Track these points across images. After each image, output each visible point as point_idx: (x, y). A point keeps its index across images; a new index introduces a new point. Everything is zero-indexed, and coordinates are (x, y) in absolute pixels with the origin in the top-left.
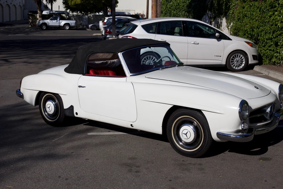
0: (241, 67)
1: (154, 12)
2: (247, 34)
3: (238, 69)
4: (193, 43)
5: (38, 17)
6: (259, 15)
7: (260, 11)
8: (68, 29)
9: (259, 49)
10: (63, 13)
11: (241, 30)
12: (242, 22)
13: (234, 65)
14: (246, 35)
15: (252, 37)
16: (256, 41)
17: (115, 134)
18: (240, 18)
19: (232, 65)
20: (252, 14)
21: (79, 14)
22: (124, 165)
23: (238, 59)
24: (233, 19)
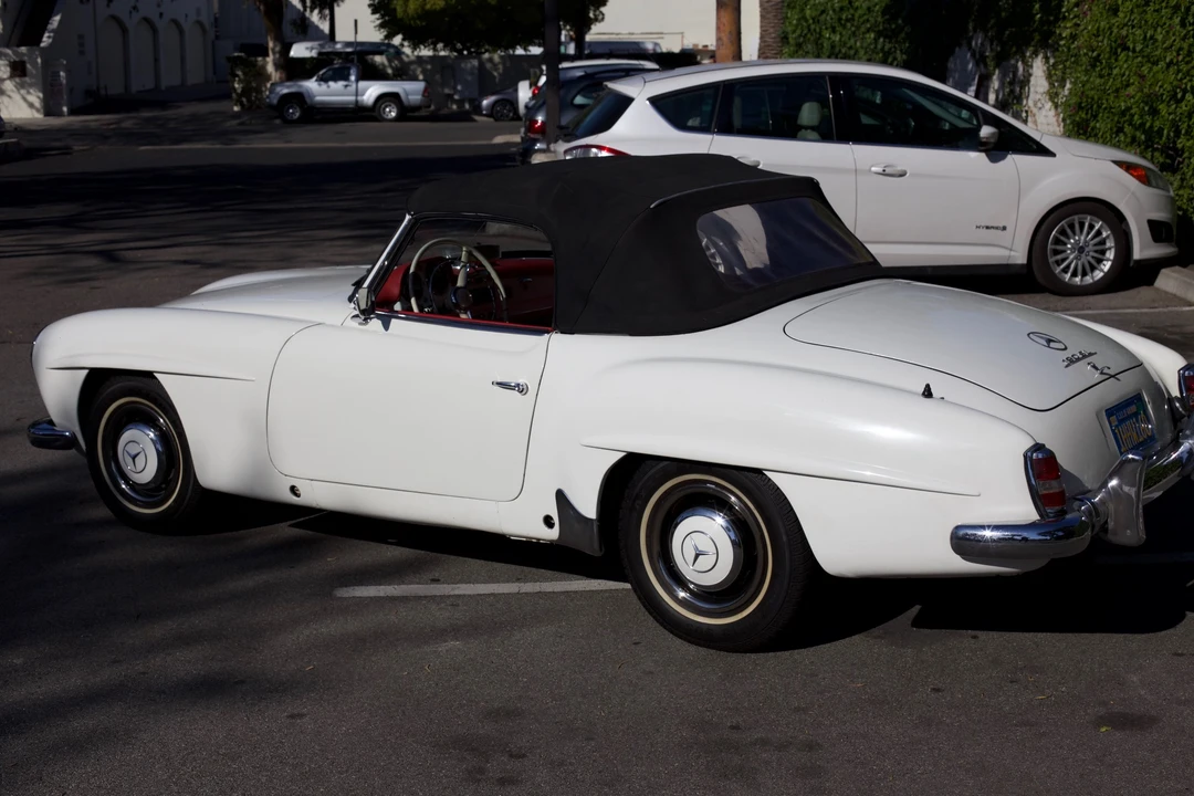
0: (1098, 275)
1: (725, 39)
2: (1127, 129)
3: (1084, 283)
4: (879, 169)
5: (270, 68)
6: (1177, 44)
7: (1183, 24)
8: (396, 119)
9: (1181, 192)
10: (376, 48)
11: (1105, 108)
12: (1109, 75)
13: (1068, 267)
14: (1125, 134)
15: (1153, 143)
16: (1168, 156)
17: (457, 592)
18: (1099, 55)
19: (1059, 265)
20: (1152, 37)
21: (442, 53)
22: (454, 748)
23: (1082, 238)
24: (1073, 63)
